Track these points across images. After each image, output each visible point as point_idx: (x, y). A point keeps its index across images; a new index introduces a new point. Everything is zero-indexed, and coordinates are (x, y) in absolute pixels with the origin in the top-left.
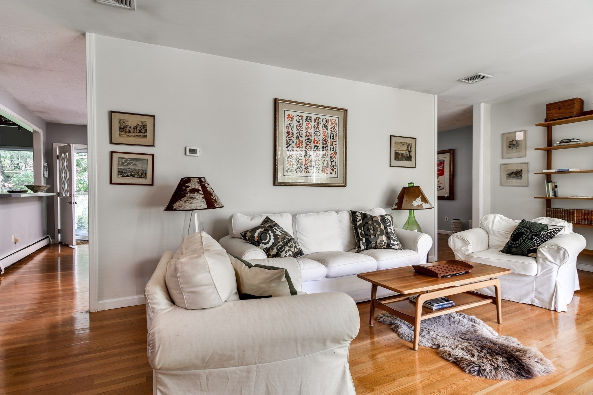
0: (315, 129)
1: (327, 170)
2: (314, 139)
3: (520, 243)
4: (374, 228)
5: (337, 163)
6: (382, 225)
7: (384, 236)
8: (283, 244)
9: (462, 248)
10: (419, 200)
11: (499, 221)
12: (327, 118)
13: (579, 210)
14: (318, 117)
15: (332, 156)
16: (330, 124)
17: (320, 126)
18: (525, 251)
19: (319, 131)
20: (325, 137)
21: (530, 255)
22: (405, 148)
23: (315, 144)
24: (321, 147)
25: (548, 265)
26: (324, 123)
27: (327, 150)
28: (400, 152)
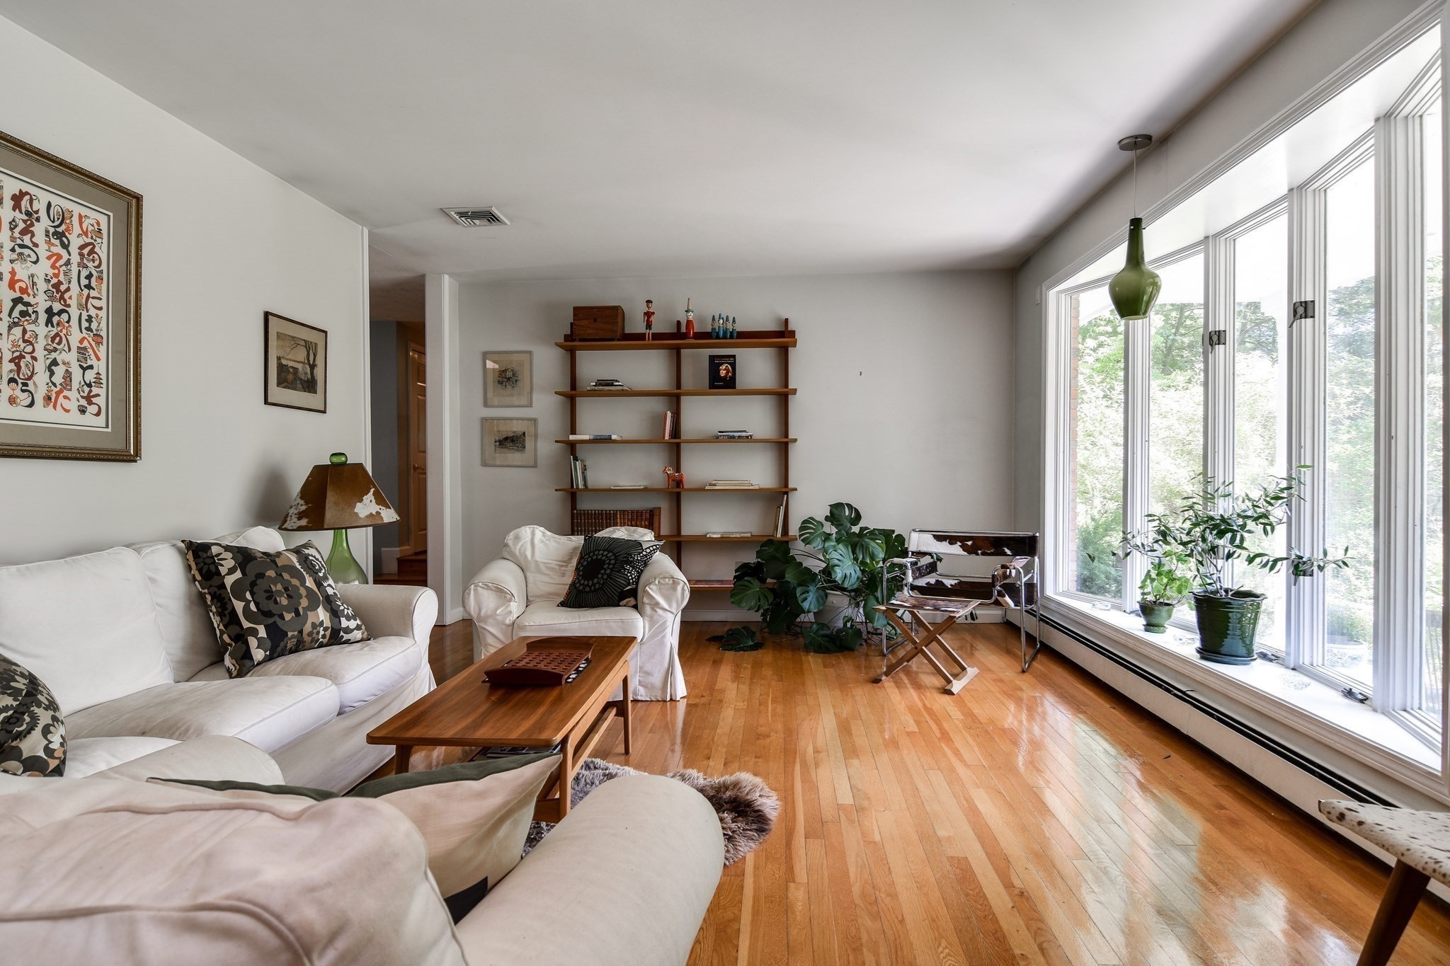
0: (17, 235)
1: (66, 397)
2: (13, 273)
3: (601, 582)
4: (286, 589)
5: (103, 376)
6: (307, 576)
7: (321, 610)
8: (15, 700)
9: (497, 609)
10: (371, 501)
11: (543, 542)
12: (67, 205)
13: (624, 511)
14: (27, 193)
15: (85, 349)
16: (77, 229)
17: (39, 229)
18: (615, 596)
19: (34, 248)
20: (56, 276)
21: (624, 602)
22: (301, 354)
23: (18, 294)
24: (41, 309)
25: (660, 616)
26: (53, 222)
27: (66, 325)
28: (291, 364)
